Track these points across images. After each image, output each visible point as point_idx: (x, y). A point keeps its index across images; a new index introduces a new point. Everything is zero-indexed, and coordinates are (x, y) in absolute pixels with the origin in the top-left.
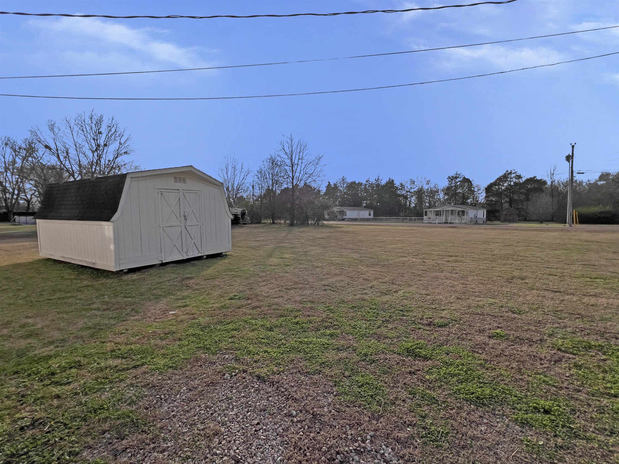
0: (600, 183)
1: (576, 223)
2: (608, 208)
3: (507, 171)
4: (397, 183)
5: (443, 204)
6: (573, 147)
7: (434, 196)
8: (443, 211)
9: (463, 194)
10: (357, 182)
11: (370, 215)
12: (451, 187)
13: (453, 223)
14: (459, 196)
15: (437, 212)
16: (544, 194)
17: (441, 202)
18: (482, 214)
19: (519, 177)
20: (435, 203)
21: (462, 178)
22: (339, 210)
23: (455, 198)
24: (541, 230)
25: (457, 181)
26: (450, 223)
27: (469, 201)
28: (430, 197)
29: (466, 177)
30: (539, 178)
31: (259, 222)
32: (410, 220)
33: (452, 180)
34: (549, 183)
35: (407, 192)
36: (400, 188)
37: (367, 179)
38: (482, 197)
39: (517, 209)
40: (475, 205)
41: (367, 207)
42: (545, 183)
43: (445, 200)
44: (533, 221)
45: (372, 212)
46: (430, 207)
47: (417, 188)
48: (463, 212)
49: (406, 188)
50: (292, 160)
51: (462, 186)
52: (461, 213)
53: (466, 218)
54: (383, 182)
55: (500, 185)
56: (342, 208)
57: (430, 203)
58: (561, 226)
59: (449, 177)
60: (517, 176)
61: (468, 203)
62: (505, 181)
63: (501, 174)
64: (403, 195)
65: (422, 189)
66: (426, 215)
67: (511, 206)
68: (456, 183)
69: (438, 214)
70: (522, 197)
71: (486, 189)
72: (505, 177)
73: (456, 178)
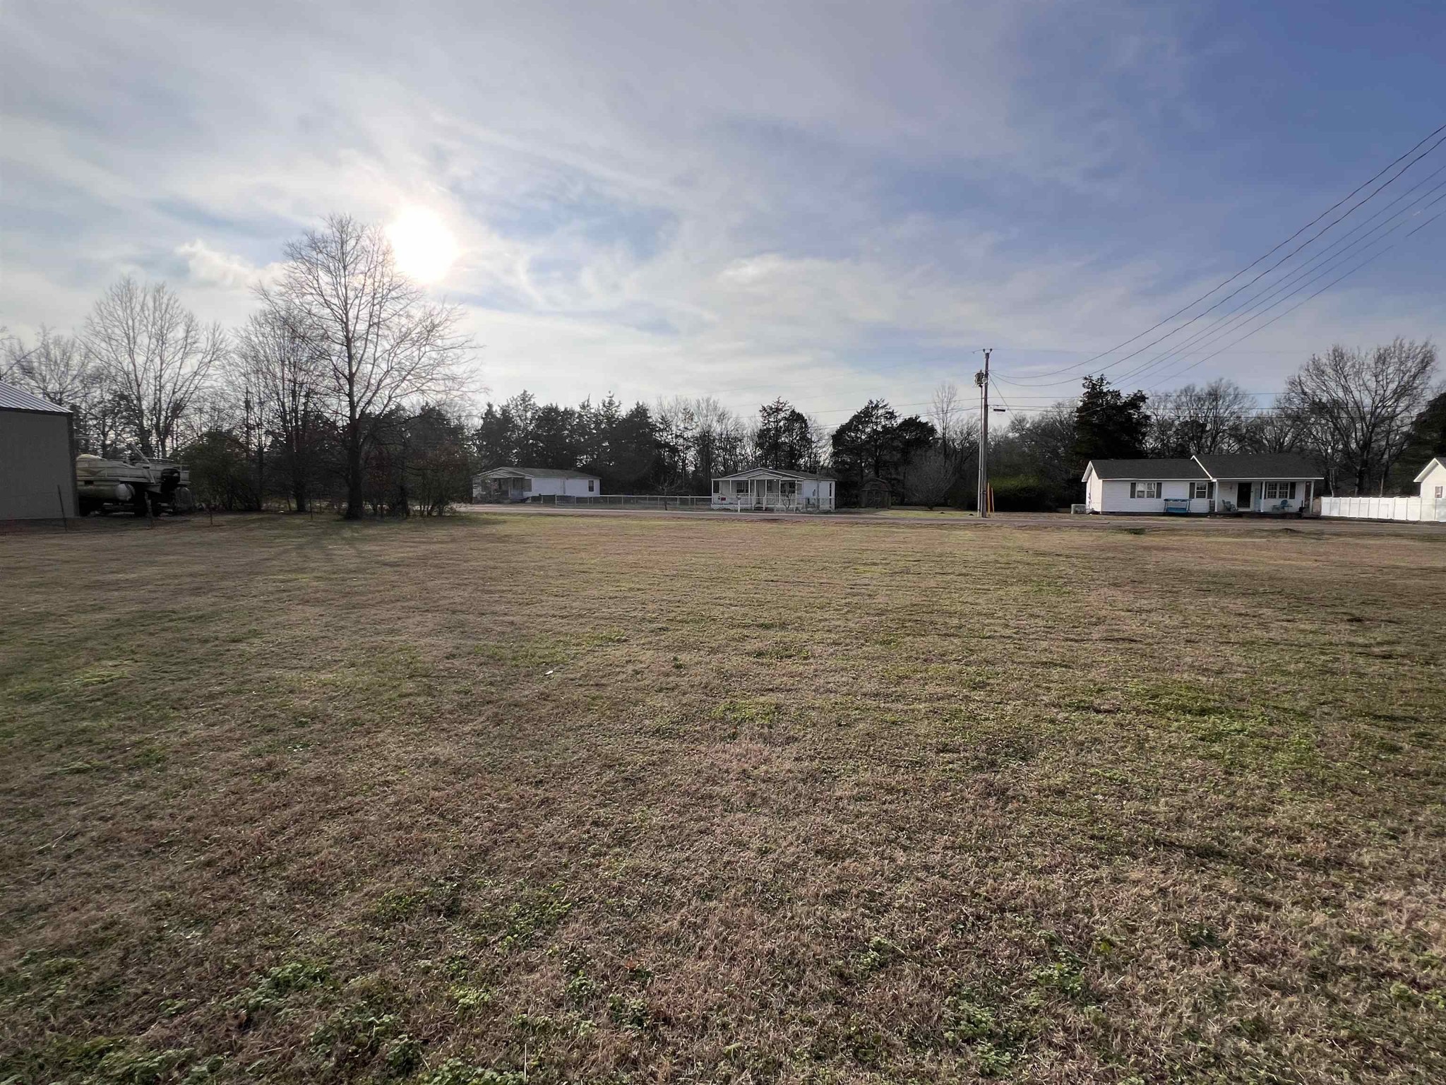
0: (1011, 435)
1: (991, 510)
2: (1032, 482)
3: (871, 402)
4: (654, 417)
5: (753, 466)
6: (987, 355)
7: (735, 448)
8: (752, 482)
9: (791, 447)
10: (562, 408)
11: (591, 489)
12: (769, 430)
13: (771, 510)
14: (783, 451)
15: (739, 483)
16: (931, 453)
17: (748, 462)
18: (825, 491)
19: (891, 415)
20: (736, 464)
21: (788, 413)
22: (511, 476)
23: (776, 454)
24: (940, 526)
25: (779, 417)
26: (767, 510)
27: (802, 461)
28: (725, 449)
29: (797, 411)
30: (923, 419)
31: (258, 510)
32: (684, 502)
33: (769, 415)
34: (939, 429)
35: (677, 436)
36: (662, 427)
37: (582, 400)
38: (825, 454)
39: (889, 480)
40: (814, 470)
41: (587, 471)
42: (932, 430)
43: (756, 458)
44: (916, 504)
45: (597, 484)
46: (725, 474)
47: (698, 429)
48: (792, 485)
49: (674, 428)
50: (346, 324)
51: (789, 430)
52: (787, 488)
53: (798, 499)
54: (624, 411)
55: (859, 430)
56: (520, 472)
57: (725, 464)
58: (966, 515)
59: (764, 409)
60: (887, 413)
61: (799, 466)
62: (868, 422)
63: (860, 407)
64: (667, 445)
65: (708, 432)
66: (716, 491)
67: (877, 473)
68: (777, 422)
69: (741, 488)
70: (897, 456)
71: (834, 437)
72: (865, 416)
73: (778, 410)
